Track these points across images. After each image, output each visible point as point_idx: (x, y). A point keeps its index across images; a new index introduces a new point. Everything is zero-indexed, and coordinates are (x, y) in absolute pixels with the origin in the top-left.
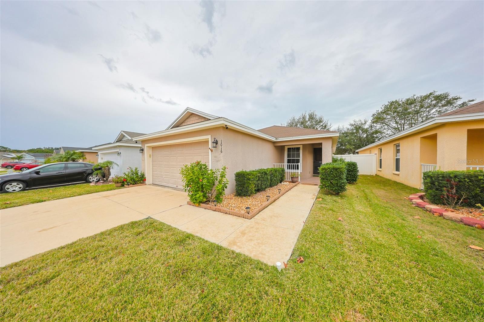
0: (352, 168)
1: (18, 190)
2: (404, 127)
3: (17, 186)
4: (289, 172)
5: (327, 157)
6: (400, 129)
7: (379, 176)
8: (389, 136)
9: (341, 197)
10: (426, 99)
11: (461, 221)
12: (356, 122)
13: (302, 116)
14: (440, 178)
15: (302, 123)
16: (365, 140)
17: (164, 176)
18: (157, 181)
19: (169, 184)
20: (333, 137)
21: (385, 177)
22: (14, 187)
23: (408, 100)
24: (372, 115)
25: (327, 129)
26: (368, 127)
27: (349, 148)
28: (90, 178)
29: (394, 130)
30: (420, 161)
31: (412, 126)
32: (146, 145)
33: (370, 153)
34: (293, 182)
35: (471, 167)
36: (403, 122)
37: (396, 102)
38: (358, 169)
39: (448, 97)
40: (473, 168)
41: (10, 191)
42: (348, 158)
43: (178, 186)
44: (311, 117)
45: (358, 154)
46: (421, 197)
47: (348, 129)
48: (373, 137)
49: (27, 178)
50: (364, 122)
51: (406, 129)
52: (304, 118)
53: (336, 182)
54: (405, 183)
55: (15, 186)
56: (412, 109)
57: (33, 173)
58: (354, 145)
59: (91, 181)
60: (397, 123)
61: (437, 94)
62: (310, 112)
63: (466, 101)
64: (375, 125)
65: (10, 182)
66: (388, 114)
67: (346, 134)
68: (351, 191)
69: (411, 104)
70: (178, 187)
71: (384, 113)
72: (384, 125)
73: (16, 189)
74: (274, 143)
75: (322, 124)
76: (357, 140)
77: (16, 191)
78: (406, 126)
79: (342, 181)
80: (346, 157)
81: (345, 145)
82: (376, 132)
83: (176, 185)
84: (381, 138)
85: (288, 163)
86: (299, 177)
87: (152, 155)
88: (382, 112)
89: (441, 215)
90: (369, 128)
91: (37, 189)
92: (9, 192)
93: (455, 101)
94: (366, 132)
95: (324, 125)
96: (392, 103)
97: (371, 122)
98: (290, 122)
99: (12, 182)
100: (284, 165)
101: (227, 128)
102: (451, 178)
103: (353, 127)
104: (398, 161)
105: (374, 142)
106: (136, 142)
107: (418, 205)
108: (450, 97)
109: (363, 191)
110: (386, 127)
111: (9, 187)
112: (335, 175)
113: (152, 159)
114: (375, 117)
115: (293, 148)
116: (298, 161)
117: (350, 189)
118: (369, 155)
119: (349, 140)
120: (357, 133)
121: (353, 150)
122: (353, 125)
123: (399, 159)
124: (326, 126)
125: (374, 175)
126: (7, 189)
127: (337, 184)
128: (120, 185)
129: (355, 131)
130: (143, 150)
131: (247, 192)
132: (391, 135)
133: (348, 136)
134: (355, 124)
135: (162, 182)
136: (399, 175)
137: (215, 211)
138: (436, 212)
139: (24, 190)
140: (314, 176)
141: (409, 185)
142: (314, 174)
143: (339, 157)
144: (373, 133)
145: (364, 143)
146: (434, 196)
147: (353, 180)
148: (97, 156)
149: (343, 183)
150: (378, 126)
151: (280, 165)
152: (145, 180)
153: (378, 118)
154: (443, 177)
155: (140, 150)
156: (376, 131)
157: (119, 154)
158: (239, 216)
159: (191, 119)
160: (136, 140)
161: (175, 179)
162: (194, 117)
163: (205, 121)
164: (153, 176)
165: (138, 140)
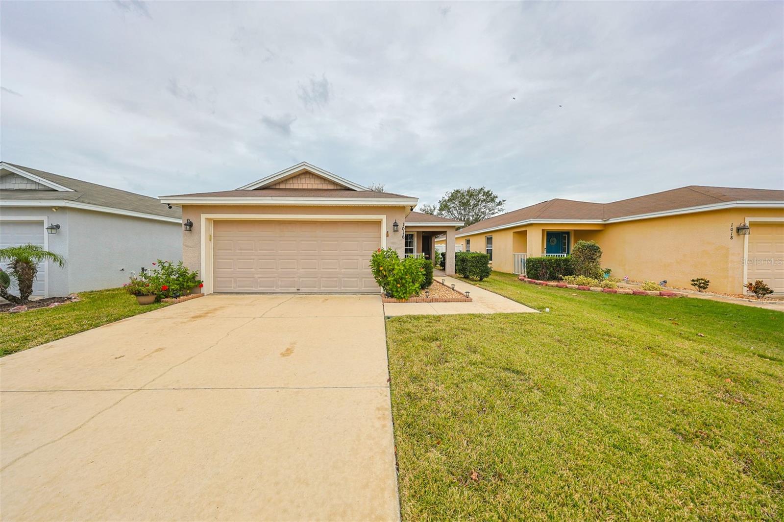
10: (479, 193)
11: (557, 286)
14: (537, 262)
17: (256, 276)
19: (274, 288)
24: (439, 201)
30: (513, 251)
32: (204, 217)
43: (301, 289)
54: (498, 271)
61: (486, 190)
70: (300, 291)
71: (450, 201)
83: (296, 288)
87: (214, 236)
89: (547, 285)
97: (439, 209)
102: (542, 261)
104: (488, 250)
113: (214, 243)
114: (442, 204)
123: (492, 249)
128: (153, 298)
130: (190, 225)
135: (252, 287)
138: (544, 284)
141: (502, 271)
152: (202, 286)
155: (185, 225)
157: (55, 228)
158: (461, 302)
159: (303, 181)
160: (169, 204)
161: (294, 278)
162: (311, 179)
163: (337, 190)
164: (215, 277)
165: (173, 204)
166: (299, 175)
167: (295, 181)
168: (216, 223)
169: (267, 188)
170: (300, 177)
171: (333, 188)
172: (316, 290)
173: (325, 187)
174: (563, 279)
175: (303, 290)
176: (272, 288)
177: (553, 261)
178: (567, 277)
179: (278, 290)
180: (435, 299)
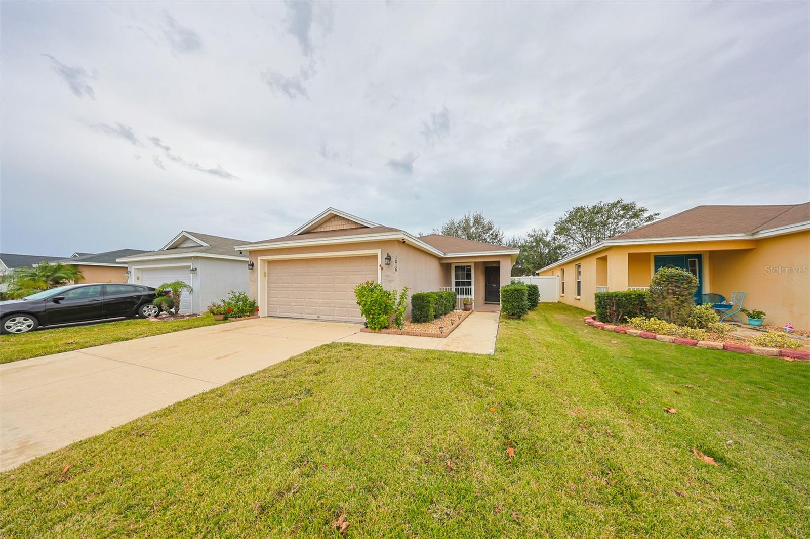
0: (533, 292)
1: (27, 330)
2: (590, 243)
3: (24, 323)
4: (461, 299)
5: (506, 279)
6: (587, 244)
7: (561, 303)
8: (575, 253)
9: (524, 320)
10: (613, 208)
11: (614, 331)
12: (535, 232)
13: (464, 219)
14: (606, 298)
15: (465, 229)
16: (547, 257)
17: (292, 304)
18: (278, 311)
20: (513, 254)
21: (567, 304)
22: (18, 324)
23: (594, 208)
24: (555, 224)
25: (498, 239)
26: (550, 239)
27: (527, 267)
28: (144, 309)
29: (580, 245)
30: (597, 283)
31: (599, 242)
32: (260, 258)
33: (553, 275)
34: (465, 310)
35: (632, 288)
36: (589, 235)
37: (582, 209)
38: (539, 293)
39: (635, 208)
40: (641, 289)
41: (13, 331)
42: (527, 280)
43: (320, 316)
44: (477, 221)
45: (539, 275)
46: (594, 318)
47: (526, 241)
48: (557, 253)
49: (41, 308)
50: (545, 233)
51: (593, 245)
52: (467, 221)
53: (518, 304)
54: (585, 309)
55: (20, 322)
56: (598, 219)
57: (50, 301)
58: (533, 264)
59: (147, 315)
60: (583, 236)
61: (625, 202)
62: (476, 214)
63: (652, 214)
64: (559, 237)
65: (13, 316)
66: (573, 224)
67: (523, 248)
68: (532, 316)
69: (598, 213)
70: (320, 318)
71: (569, 221)
72: (569, 237)
73: (23, 327)
74: (440, 259)
75: (491, 232)
76: (537, 256)
77: (21, 331)
78: (593, 240)
79: (524, 303)
80: (524, 280)
81: (523, 263)
82: (560, 247)
83: (317, 316)
84: (566, 255)
85: (456, 286)
86: (473, 304)
87: (268, 273)
88: (566, 221)
89: (603, 328)
90: (551, 241)
91: (58, 327)
92: (11, 333)
93: (642, 213)
94: (549, 246)
95: (494, 234)
96: (578, 210)
97: (553, 232)
98: (447, 226)
99: (15, 315)
100: (451, 288)
101: (404, 242)
102: (613, 297)
103: (532, 238)
104: (579, 283)
105: (557, 260)
106: (241, 253)
107: (590, 324)
108: (637, 208)
109: (544, 316)
110: (571, 241)
111: (12, 325)
112: (516, 296)
113: (268, 278)
114: (559, 226)
115: (461, 267)
116: (469, 284)
117: (531, 315)
118: (551, 277)
119: (528, 256)
120: (537, 247)
121: (532, 270)
122: (532, 236)
123: (580, 281)
124: (497, 235)
125: (557, 302)
126: (8, 329)
127: (519, 306)
128: (222, 317)
129: (534, 244)
130: (252, 265)
131: (427, 316)
132: (577, 252)
133: (526, 250)
134: (534, 235)
135: (289, 313)
136: (579, 300)
137: (402, 335)
138: (600, 327)
139: (35, 329)
140: (486, 304)
141: (587, 310)
142: (486, 301)
143: (516, 279)
144: (556, 248)
145: (545, 261)
146: (601, 314)
147: (533, 305)
148: (127, 273)
149: (524, 305)
150: (562, 239)
151: (446, 288)
152: (258, 310)
153: (562, 229)
154: (608, 297)
155: (249, 265)
156: (560, 245)
157: (194, 270)
158: (432, 337)
159: (333, 223)
160: (240, 251)
161: (316, 306)
162: (339, 221)
163: (358, 228)
164: (269, 304)
165: (243, 251)
166: (330, 219)
167: (327, 224)
168: (270, 262)
169: (308, 232)
170: (331, 220)
171: (354, 227)
172: (331, 318)
173: (349, 227)
174: (628, 322)
175: (322, 317)
176: (302, 315)
177: (633, 296)
178: (634, 319)
179: (305, 317)
180: (407, 332)
